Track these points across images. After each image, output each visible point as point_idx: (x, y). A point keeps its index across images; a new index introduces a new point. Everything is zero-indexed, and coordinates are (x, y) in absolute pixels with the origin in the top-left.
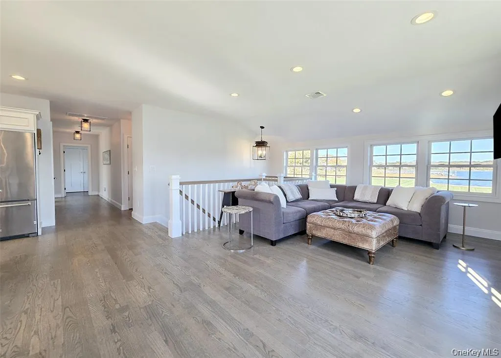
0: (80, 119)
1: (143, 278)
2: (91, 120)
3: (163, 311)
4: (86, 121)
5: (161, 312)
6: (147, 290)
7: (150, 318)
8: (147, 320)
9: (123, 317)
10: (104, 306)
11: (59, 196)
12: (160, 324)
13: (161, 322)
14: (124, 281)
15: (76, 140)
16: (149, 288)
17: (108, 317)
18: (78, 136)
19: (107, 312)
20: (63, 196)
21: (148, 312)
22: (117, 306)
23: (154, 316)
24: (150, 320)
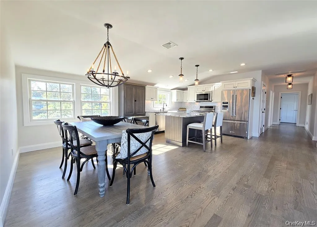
0: (286, 75)
1: (275, 182)
2: (294, 75)
3: (265, 204)
4: (289, 76)
5: (264, 204)
6: (270, 189)
7: (255, 200)
8: (252, 199)
9: (243, 189)
10: (241, 178)
11: (276, 123)
12: (256, 207)
13: (258, 207)
14: (262, 176)
15: (289, 89)
16: (273, 189)
17: (237, 183)
18: (290, 86)
19: (240, 182)
20: (278, 124)
21: (257, 197)
22: (246, 183)
23: (258, 201)
24: (253, 200)
